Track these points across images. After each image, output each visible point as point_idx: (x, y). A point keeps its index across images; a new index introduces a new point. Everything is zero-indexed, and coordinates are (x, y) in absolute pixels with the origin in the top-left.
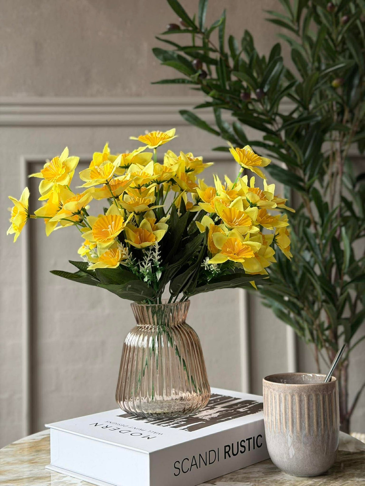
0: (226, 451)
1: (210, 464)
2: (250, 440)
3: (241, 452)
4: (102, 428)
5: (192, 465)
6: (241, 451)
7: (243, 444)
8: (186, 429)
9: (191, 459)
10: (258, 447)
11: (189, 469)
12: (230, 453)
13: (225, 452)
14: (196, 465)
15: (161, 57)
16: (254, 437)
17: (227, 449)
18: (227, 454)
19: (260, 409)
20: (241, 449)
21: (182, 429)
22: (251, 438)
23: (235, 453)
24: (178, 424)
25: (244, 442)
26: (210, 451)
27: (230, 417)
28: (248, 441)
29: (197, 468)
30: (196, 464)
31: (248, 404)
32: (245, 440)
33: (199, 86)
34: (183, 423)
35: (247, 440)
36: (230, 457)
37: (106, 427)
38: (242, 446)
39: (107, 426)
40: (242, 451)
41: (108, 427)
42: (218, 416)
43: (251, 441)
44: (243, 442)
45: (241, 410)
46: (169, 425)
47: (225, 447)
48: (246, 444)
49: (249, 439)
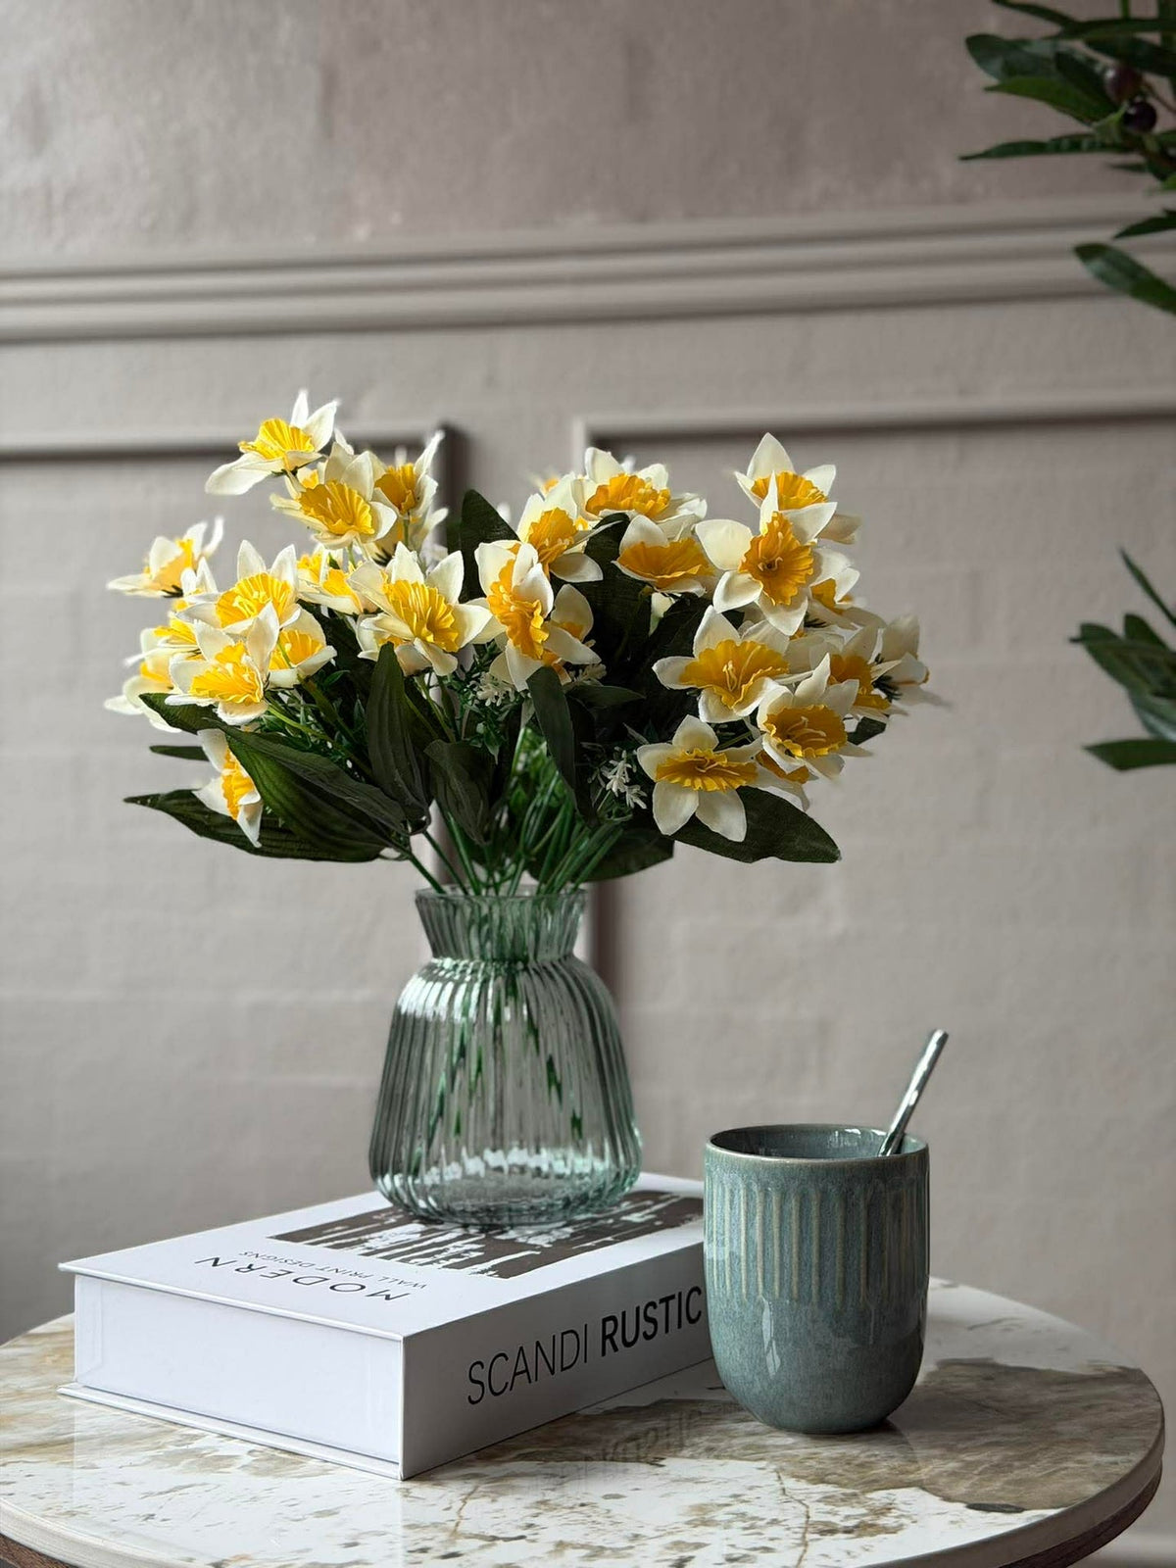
0: (607, 1333)
1: (563, 1369)
2: (671, 1302)
3: (647, 1337)
4: (238, 1270)
5: (516, 1374)
6: (645, 1333)
7: (651, 1312)
8: (491, 1273)
9: (513, 1356)
10: (692, 1321)
11: (507, 1383)
12: (618, 1338)
13: (605, 1337)
14: (526, 1374)
15: (997, 64)
16: (680, 1294)
17: (610, 1325)
18: (608, 1341)
19: (688, 1216)
20: (649, 1328)
21: (478, 1273)
22: (673, 1297)
23: (630, 1339)
24: (463, 1257)
25: (655, 1307)
26: (563, 1334)
27: (609, 1239)
28: (664, 1304)
29: (530, 1382)
30: (527, 1371)
31: (649, 1203)
32: (657, 1303)
33: (1135, 158)
34: (474, 1255)
35: (661, 1301)
36: (616, 1349)
37: (250, 1267)
38: (648, 1319)
39: (251, 1265)
40: (649, 1334)
41: (253, 1267)
42: (573, 1235)
43: (673, 1304)
44: (651, 1308)
45: (635, 1218)
46: (437, 1261)
47: (605, 1321)
48: (658, 1313)
49: (666, 1300)
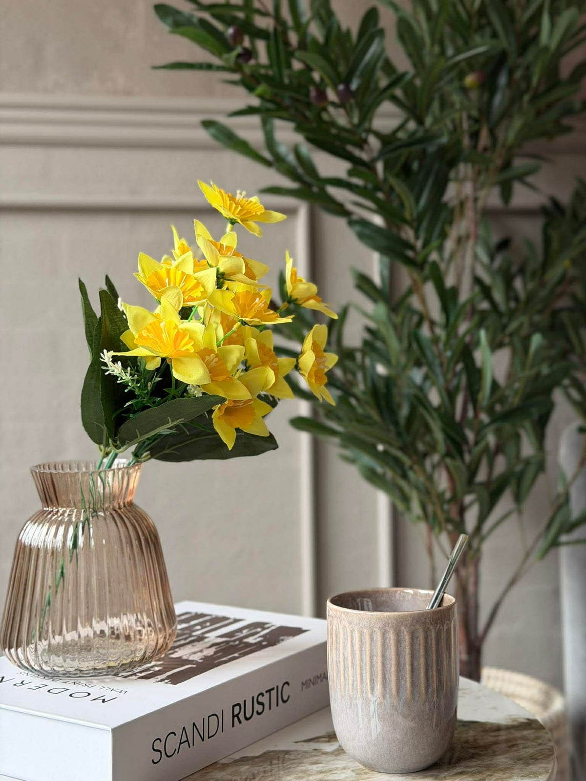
0: (235, 713)
1: (209, 738)
2: (272, 692)
3: (258, 713)
4: (15, 685)
5: (181, 743)
6: (257, 712)
7: (261, 699)
8: (167, 681)
9: (179, 732)
10: (284, 702)
11: (175, 750)
12: (241, 716)
13: (234, 716)
14: (187, 743)
16: (277, 687)
17: (237, 709)
18: (236, 719)
19: (282, 638)
20: (259, 708)
21: (159, 681)
22: (273, 689)
23: (248, 716)
24: (150, 670)
25: (263, 695)
26: (209, 717)
27: (236, 655)
28: (268, 693)
29: (189, 747)
30: (187, 741)
31: (259, 630)
32: (264, 693)
34: (157, 669)
35: (267, 692)
36: (240, 722)
37: (22, 683)
38: (259, 703)
39: (23, 681)
40: (260, 711)
41: (24, 683)
42: (215, 653)
43: (274, 693)
44: (261, 696)
45: (251, 640)
46: (135, 674)
47: (234, 706)
48: (265, 699)
49: (269, 691)
